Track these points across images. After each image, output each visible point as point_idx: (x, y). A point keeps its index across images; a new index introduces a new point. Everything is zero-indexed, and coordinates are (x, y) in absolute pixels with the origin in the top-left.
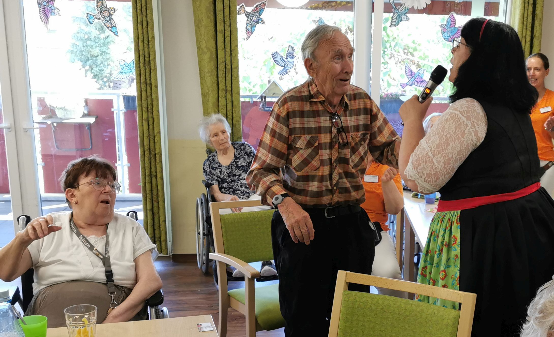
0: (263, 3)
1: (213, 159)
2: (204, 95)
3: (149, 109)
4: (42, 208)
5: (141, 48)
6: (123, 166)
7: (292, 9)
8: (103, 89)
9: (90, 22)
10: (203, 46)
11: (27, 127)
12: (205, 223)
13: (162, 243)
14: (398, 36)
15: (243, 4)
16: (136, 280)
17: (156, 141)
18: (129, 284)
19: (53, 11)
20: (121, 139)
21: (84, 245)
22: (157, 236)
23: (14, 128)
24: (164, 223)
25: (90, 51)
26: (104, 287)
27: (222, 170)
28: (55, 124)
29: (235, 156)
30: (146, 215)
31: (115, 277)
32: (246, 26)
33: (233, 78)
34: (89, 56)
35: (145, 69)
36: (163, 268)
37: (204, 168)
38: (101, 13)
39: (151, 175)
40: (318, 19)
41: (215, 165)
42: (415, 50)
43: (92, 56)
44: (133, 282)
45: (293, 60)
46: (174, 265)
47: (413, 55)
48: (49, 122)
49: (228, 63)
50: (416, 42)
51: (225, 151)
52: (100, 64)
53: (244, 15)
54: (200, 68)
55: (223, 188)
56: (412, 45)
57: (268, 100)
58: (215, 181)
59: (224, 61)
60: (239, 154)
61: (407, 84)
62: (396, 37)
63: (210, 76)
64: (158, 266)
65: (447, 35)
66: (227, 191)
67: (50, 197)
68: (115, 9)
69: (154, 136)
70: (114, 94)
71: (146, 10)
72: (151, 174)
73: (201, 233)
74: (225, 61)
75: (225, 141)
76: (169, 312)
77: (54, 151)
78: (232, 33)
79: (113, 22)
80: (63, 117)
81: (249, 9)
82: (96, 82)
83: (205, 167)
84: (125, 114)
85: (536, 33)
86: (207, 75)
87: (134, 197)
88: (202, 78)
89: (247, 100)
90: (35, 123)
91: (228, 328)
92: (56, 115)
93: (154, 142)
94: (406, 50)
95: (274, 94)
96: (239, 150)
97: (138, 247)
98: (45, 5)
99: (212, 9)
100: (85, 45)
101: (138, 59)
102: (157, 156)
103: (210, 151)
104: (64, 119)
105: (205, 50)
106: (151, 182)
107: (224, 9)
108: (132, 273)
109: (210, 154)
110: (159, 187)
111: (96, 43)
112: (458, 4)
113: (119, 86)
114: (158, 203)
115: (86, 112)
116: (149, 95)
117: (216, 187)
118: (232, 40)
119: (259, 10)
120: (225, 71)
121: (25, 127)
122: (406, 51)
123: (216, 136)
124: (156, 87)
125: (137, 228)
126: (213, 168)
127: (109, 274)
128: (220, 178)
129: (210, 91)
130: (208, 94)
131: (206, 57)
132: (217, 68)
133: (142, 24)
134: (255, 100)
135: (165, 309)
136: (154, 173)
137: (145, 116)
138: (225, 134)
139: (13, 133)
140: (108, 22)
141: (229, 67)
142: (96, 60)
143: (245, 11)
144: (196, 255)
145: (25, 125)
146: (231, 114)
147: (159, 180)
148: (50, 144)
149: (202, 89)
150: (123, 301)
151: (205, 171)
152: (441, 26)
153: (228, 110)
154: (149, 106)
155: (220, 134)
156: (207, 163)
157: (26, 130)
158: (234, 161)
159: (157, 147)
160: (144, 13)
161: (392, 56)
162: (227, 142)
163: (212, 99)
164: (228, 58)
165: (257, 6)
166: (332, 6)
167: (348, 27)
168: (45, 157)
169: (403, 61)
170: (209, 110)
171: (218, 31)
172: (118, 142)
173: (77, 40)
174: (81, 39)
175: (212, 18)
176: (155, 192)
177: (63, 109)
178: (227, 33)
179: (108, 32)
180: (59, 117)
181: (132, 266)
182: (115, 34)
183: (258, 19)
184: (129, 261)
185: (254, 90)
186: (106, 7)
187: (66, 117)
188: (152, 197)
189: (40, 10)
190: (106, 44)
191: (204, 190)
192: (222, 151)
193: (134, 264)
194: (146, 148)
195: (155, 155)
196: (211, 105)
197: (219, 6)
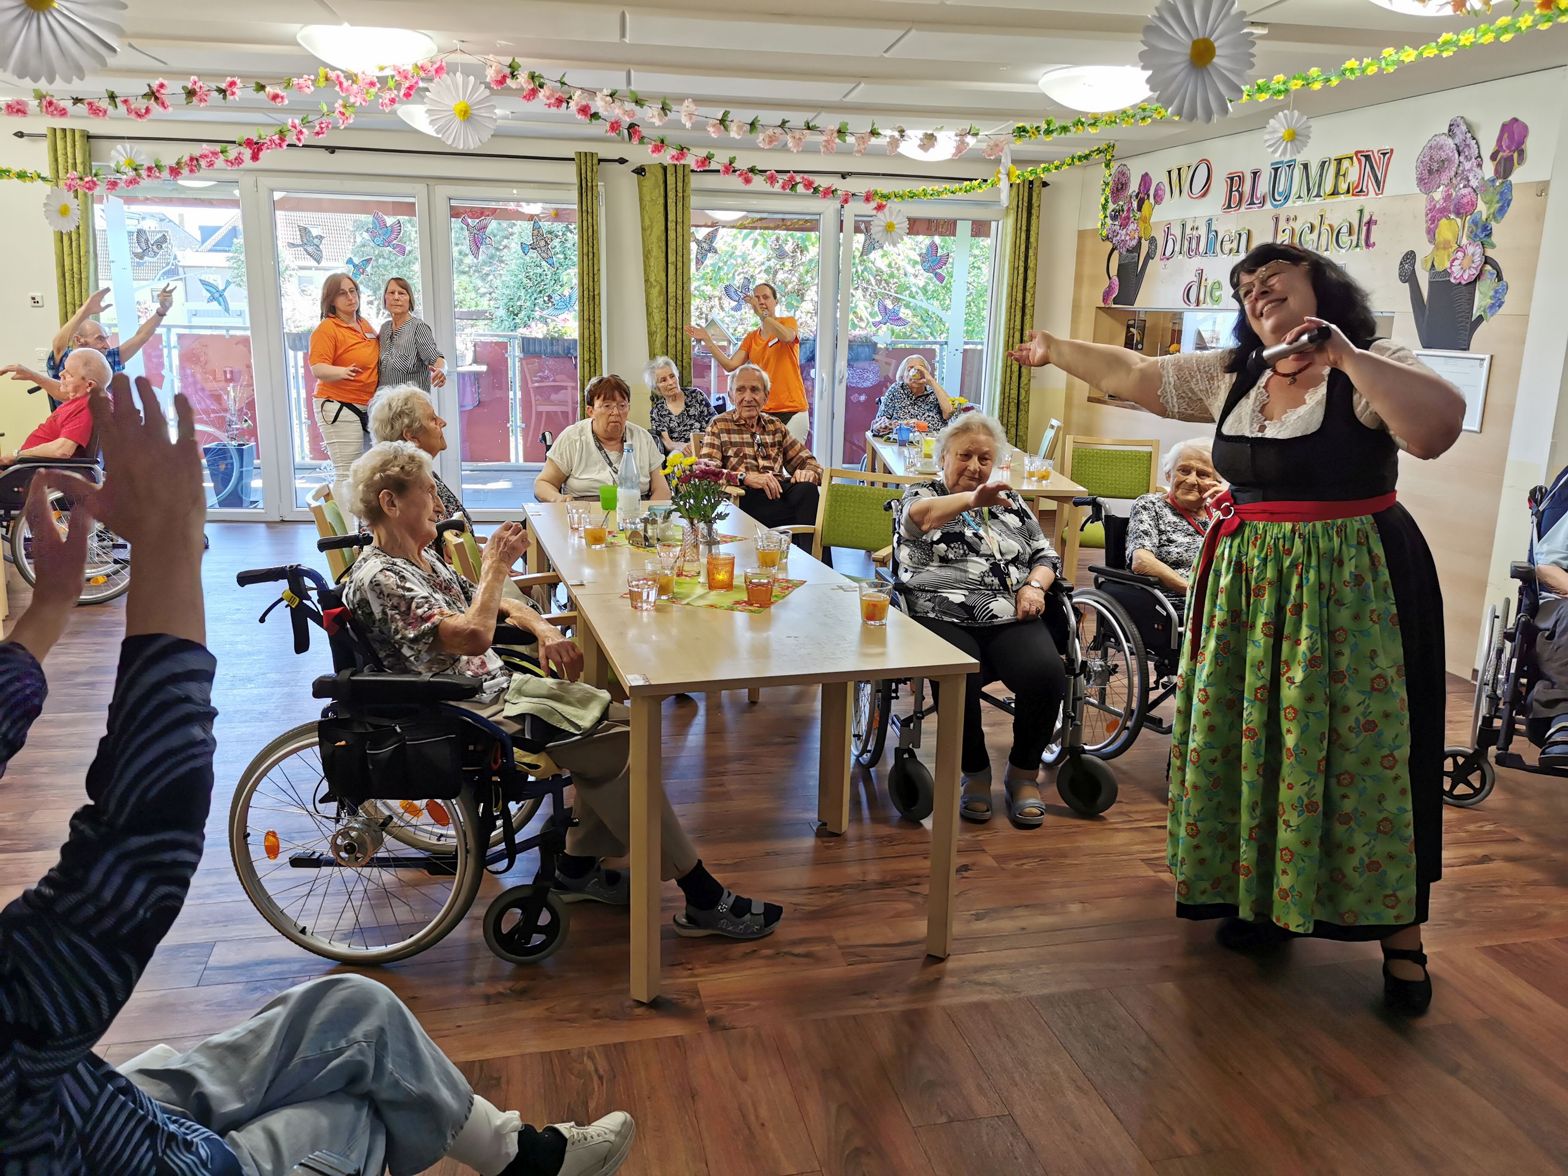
0: (716, 229)
1: (661, 407)
2: (651, 334)
3: (591, 350)
5: (585, 281)
9: (524, 252)
10: (652, 279)
19: (485, 240)
29: (686, 404)
32: (698, 257)
35: (588, 306)
38: (536, 242)
41: (665, 413)
49: (679, 297)
54: (647, 304)
58: (665, 428)
60: (690, 402)
61: (880, 324)
63: (659, 313)
65: (928, 264)
74: (676, 296)
75: (674, 386)
78: (684, 265)
79: (549, 252)
83: (653, 415)
85: (1031, 264)
86: (656, 311)
88: (649, 314)
96: (691, 397)
98: (475, 234)
99: (664, 238)
101: (582, 293)
105: (654, 284)
107: (676, 236)
109: (658, 401)
116: (591, 334)
117: (666, 434)
118: (684, 272)
119: (711, 238)
120: (676, 308)
123: (663, 381)
124: (600, 324)
128: (670, 428)
129: (659, 330)
130: (656, 332)
131: (655, 291)
132: (667, 304)
137: (586, 357)
138: (673, 378)
140: (544, 252)
141: (680, 302)
143: (696, 238)
146: (681, 355)
153: (678, 351)
154: (591, 347)
155: (668, 378)
156: (655, 411)
158: (685, 409)
162: (676, 388)
163: (659, 338)
164: (680, 292)
165: (710, 232)
171: (669, 263)
175: (664, 248)
178: (680, 265)
182: (551, 266)
183: (710, 248)
189: (470, 238)
192: (671, 398)
196: (658, 344)
197: (672, 235)
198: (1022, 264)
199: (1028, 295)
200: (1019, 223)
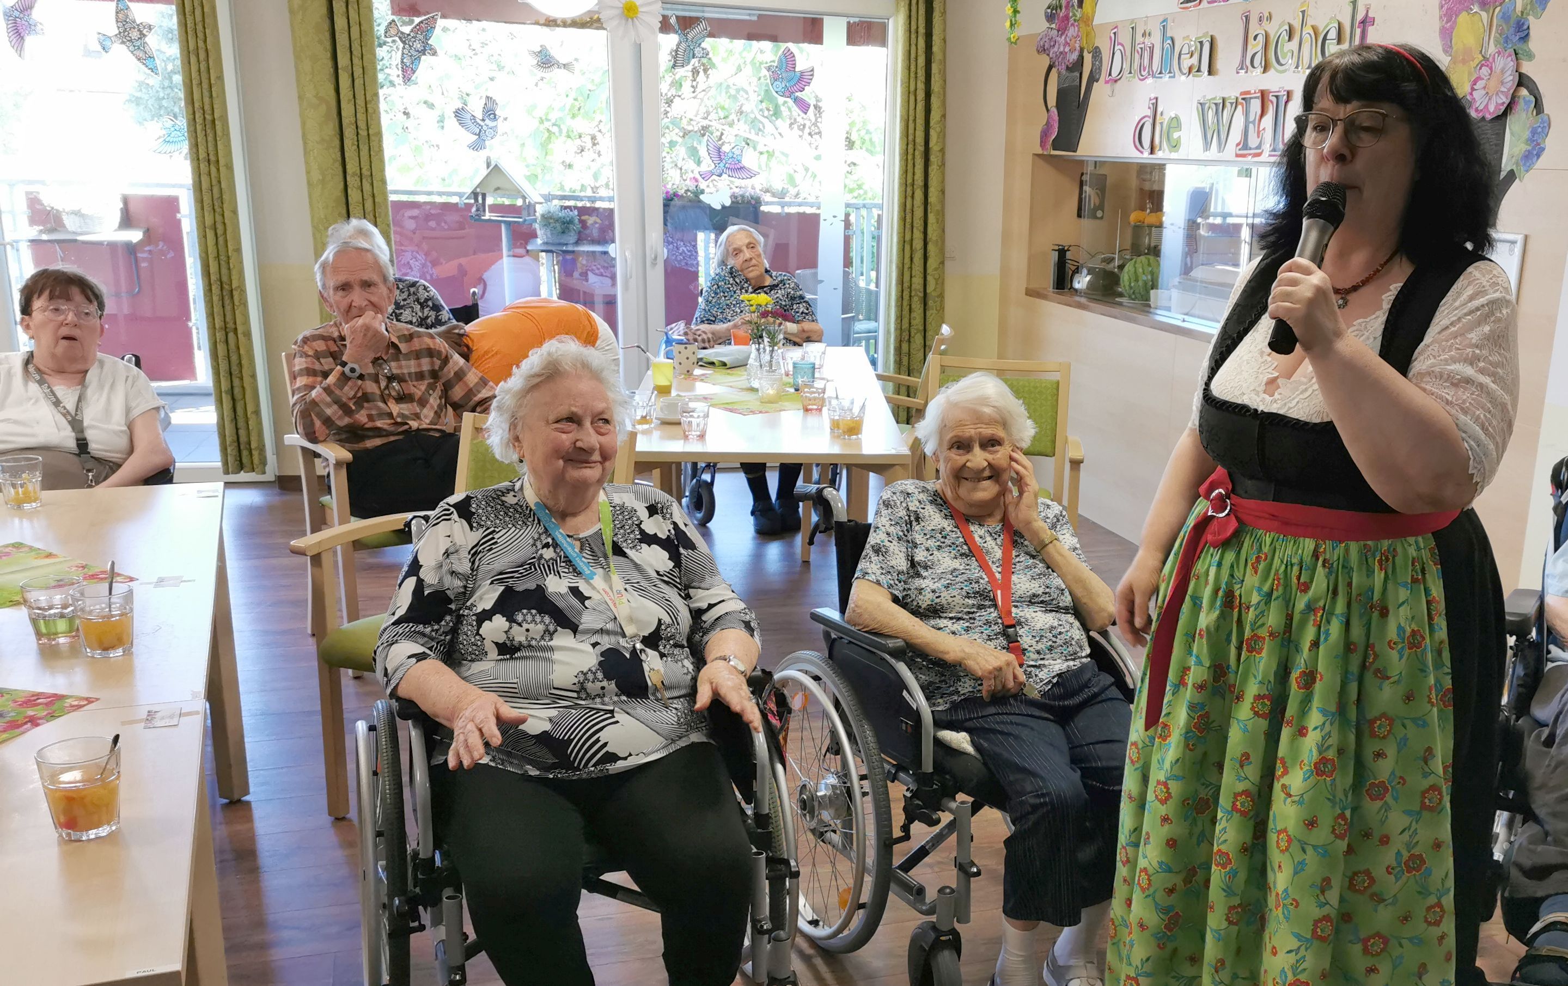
0: (433, 18)
3: (216, 207)
5: (197, 96)
9: (104, 48)
10: (311, 93)
13: (254, 452)
17: (231, 266)
19: (33, 27)
22: (243, 439)
32: (402, 59)
33: (372, 153)
35: (206, 135)
38: (124, 33)
39: (225, 330)
40: (538, 50)
45: (494, 124)
46: (279, 495)
49: (362, 125)
59: (353, 122)
61: (712, 173)
63: (327, 148)
65: (781, 85)
68: (150, 26)
69: (229, 257)
71: (204, 28)
72: (226, 327)
74: (356, 122)
79: (147, 48)
80: (80, 230)
86: (320, 147)
89: (402, 198)
93: (229, 269)
98: (16, 17)
99: (326, 25)
101: (192, 116)
102: (236, 294)
104: (83, 234)
105: (315, 102)
106: (226, 342)
107: (349, 26)
110: (243, 351)
114: (241, 379)
116: (214, 182)
118: (366, 85)
119: (425, 30)
120: (357, 141)
124: (230, 167)
125: (134, 376)
127: (82, 442)
129: (330, 176)
131: (317, 114)
132: (342, 134)
133: (199, 53)
136: (231, 325)
137: (209, 221)
140: (139, 48)
141: (363, 133)
143: (398, 31)
147: (241, 337)
152: (768, 69)
154: (215, 202)
159: (235, 277)
160: (200, 35)
163: (333, 191)
164: (361, 117)
165: (422, 22)
171: (340, 66)
175: (328, 44)
176: (234, 358)
177: (79, 214)
178: (358, 72)
182: (152, 71)
183: (424, 47)
184: (118, 424)
186: (133, 18)
188: (230, 369)
189: (8, 25)
194: (214, 277)
195: (232, 290)
197: (340, 22)
198: (921, 86)
199: (933, 135)
200: (913, 23)
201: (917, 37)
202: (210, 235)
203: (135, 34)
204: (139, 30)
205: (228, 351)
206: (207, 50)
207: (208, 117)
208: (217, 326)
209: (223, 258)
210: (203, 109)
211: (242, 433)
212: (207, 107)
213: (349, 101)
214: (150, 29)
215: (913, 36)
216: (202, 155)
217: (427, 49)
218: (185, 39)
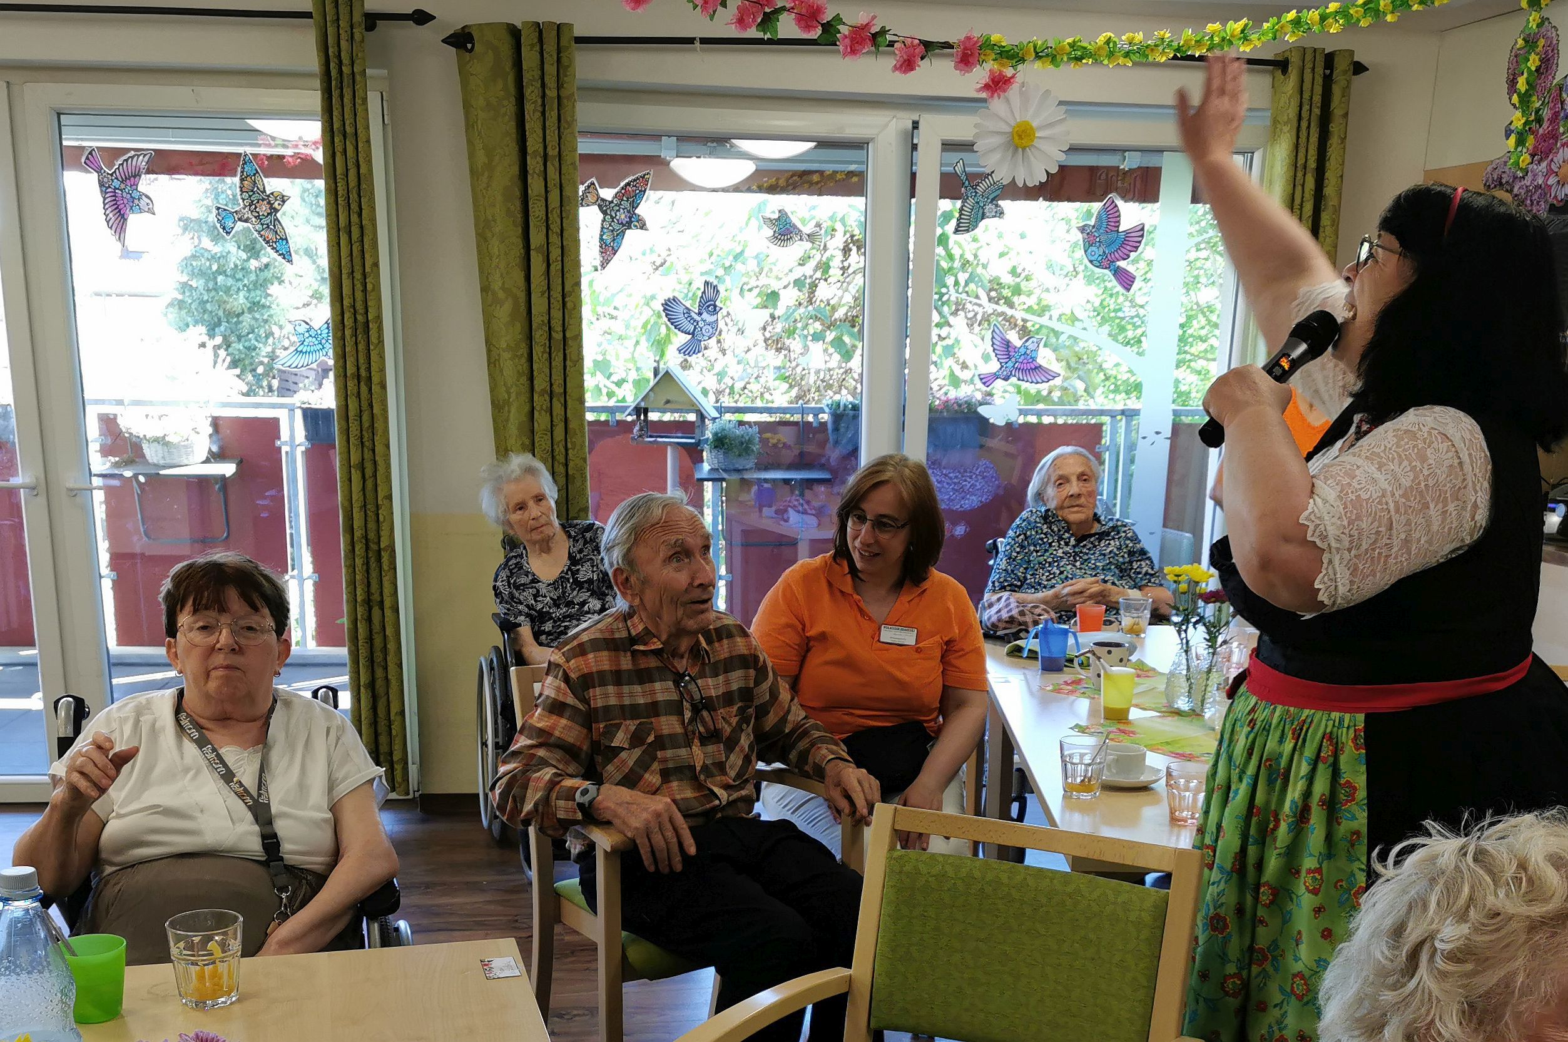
0: (643, 177)
1: (516, 564)
2: (498, 407)
3: (365, 439)
4: (111, 682)
5: (346, 290)
6: (301, 581)
7: (714, 190)
8: (255, 395)
9: (224, 229)
10: (496, 285)
11: (77, 486)
12: (500, 717)
13: (396, 766)
14: (976, 256)
15: (594, 180)
16: (336, 855)
17: (381, 518)
18: (321, 864)
19: (136, 202)
20: (297, 515)
21: (211, 768)
22: (384, 748)
23: (45, 487)
24: (399, 718)
25: (225, 302)
26: (260, 870)
27: (538, 591)
28: (142, 479)
29: (571, 557)
30: (357, 699)
31: (286, 847)
32: (601, 236)
33: (568, 363)
34: (221, 313)
35: (356, 343)
36: (396, 828)
37: (494, 587)
38: (250, 206)
39: (368, 602)
40: (776, 216)
41: (523, 580)
42: (1017, 291)
43: (229, 314)
44: (328, 859)
45: (713, 318)
46: (423, 821)
47: (1011, 305)
48: (128, 474)
49: (557, 325)
50: (1019, 271)
51: (545, 546)
52: (248, 333)
53: (596, 208)
54: (487, 341)
55: (544, 632)
56: (1007, 279)
57: (653, 416)
58: (522, 618)
59: (546, 321)
60: (581, 551)
61: (995, 376)
62: (971, 258)
63: (512, 359)
64: (388, 823)
65: (1097, 251)
66: (552, 640)
67: (130, 656)
68: (283, 196)
69: (378, 507)
70: (282, 406)
71: (360, 196)
72: (369, 600)
73: (490, 743)
74: (549, 322)
75: (543, 520)
76: (412, 933)
77: (139, 544)
78: (565, 251)
79: (279, 228)
80: (162, 462)
81: (607, 194)
82: (238, 376)
83: (499, 584)
84: (307, 453)
86: (506, 355)
87: (329, 657)
88: (493, 363)
89: (603, 417)
90: (95, 475)
91: (554, 975)
92: (143, 456)
93: (378, 521)
94: (995, 291)
95: (668, 402)
96: (581, 542)
97: (340, 775)
98: (116, 188)
99: (517, 193)
100: (211, 287)
101: (340, 317)
102: (385, 555)
103: (510, 543)
104: (165, 467)
105: (501, 295)
106: (369, 620)
107: (547, 192)
108: (325, 838)
109: (511, 550)
110: (389, 631)
111: (238, 280)
112: (1125, 173)
113: (292, 387)
114: (386, 668)
115: (215, 449)
116: (365, 406)
117: (525, 631)
118: (565, 270)
119: (632, 196)
120: (550, 347)
121: (71, 485)
122: (993, 294)
123: (520, 509)
124: (383, 386)
125: (338, 727)
126: (517, 587)
127: (271, 842)
128: (535, 611)
129: (513, 396)
130: (507, 402)
131: (503, 312)
132: (530, 338)
133: (350, 231)
134: (619, 417)
135: (402, 924)
136: (376, 597)
137: (355, 458)
138: (543, 503)
139: (42, 500)
140: (268, 227)
141: (557, 336)
142: (238, 323)
143: (598, 197)
144: (478, 794)
145: (71, 481)
146: (563, 450)
147: (388, 613)
148: (130, 526)
149: (492, 390)
150: (303, 905)
151: (498, 593)
152: (1082, 229)
153: (555, 442)
154: (364, 433)
155: (531, 503)
156: (504, 574)
157: (73, 493)
158: (569, 569)
159: (384, 533)
160: (354, 206)
161: (959, 307)
162: (549, 523)
163: (516, 415)
164: (557, 314)
165: (628, 184)
166: (811, 184)
167: (852, 236)
168: (118, 560)
169: (986, 318)
170: (512, 442)
171: (532, 247)
172: (290, 522)
173: (194, 274)
174: (202, 273)
175: (519, 217)
176: (378, 641)
177: (161, 441)
178: (555, 253)
179: (269, 255)
180: (150, 461)
181: (325, 821)
182: (284, 258)
183: (630, 218)
184: (318, 809)
185: (620, 393)
186: (264, 191)
187: (168, 461)
188: (372, 653)
189: (105, 199)
190: (261, 285)
191: (497, 638)
192: (537, 546)
193: (329, 815)
194: (358, 534)
195: (379, 551)
196: (513, 428)
197: (535, 185)
200: (1301, 155)
201: (1304, 175)
202: (356, 476)
203: (264, 208)
204: (269, 203)
205: (371, 631)
206: (362, 227)
207: (360, 318)
208: (359, 599)
209: (371, 507)
210: (354, 307)
211: (383, 739)
212: (359, 306)
213: (543, 293)
214: (284, 202)
215: (1300, 174)
216: (351, 369)
217: (634, 221)
218: (334, 212)
